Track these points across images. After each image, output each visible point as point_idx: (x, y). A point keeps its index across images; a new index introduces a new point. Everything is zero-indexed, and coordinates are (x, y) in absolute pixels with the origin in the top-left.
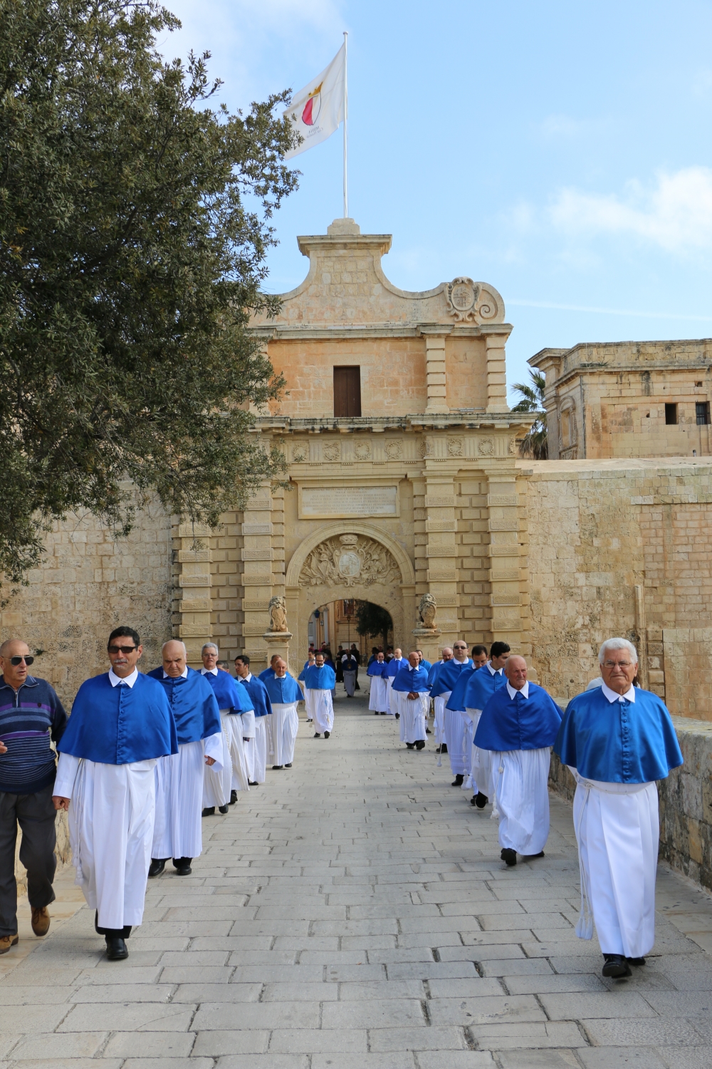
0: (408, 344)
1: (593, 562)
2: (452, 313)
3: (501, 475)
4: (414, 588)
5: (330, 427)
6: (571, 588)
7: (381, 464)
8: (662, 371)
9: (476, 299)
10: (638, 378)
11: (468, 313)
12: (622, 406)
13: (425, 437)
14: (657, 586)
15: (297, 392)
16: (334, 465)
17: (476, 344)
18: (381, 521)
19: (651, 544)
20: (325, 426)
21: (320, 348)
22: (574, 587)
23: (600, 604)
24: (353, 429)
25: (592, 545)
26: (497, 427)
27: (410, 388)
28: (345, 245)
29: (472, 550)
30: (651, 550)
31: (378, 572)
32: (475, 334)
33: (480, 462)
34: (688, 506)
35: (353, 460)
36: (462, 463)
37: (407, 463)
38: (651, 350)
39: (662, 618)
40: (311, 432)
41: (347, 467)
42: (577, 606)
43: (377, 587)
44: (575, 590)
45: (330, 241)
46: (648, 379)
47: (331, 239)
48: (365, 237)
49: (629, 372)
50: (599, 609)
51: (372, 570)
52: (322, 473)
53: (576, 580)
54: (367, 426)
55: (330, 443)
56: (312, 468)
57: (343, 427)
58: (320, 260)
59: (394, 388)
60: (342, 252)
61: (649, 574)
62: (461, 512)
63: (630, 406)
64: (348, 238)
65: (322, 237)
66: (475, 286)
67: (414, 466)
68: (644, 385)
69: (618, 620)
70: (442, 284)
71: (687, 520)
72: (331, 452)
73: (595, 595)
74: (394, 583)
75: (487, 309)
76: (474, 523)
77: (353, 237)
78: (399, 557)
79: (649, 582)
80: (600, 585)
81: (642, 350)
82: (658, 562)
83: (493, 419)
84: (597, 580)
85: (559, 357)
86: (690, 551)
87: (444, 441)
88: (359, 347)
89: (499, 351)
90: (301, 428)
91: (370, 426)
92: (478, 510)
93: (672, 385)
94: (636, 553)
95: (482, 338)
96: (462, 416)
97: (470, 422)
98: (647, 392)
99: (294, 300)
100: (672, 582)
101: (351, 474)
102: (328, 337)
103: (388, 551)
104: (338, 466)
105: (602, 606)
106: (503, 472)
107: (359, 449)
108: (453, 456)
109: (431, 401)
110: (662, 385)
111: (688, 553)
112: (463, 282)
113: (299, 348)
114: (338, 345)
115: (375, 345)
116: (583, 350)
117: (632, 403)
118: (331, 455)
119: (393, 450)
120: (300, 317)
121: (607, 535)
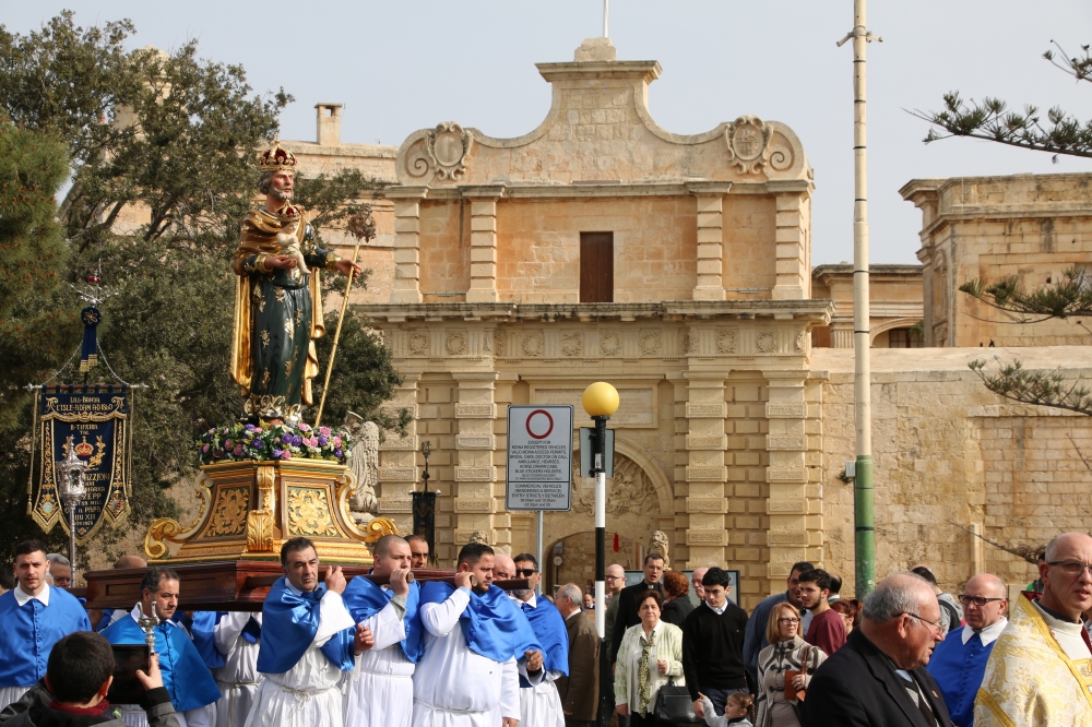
0: (676, 204)
1: (914, 492)
2: (735, 163)
3: (784, 379)
4: (673, 520)
5: (568, 314)
6: (884, 525)
7: (634, 361)
8: (1070, 218)
9: (765, 145)
10: (1036, 227)
11: (755, 162)
12: (1011, 267)
13: (688, 329)
14: (1003, 525)
15: (532, 265)
16: (574, 362)
17: (764, 203)
18: (634, 434)
19: (996, 470)
20: (562, 314)
21: (563, 209)
22: (888, 524)
23: (922, 547)
24: (596, 317)
25: (913, 470)
26: (777, 317)
27: (677, 261)
28: (598, 75)
29: (747, 474)
30: (995, 477)
31: (632, 498)
32: (761, 192)
33: (758, 361)
34: (1049, 419)
35: (598, 356)
36: (734, 362)
37: (667, 360)
38: (1058, 186)
39: (1008, 568)
40: (544, 321)
41: (590, 365)
42: (892, 549)
43: (630, 517)
44: (889, 528)
45: (576, 70)
46: (1050, 228)
47: (578, 67)
48: (621, 64)
49: (1021, 220)
50: (922, 553)
51: (623, 495)
52: (558, 371)
53: (891, 514)
54: (613, 314)
55: (570, 334)
56: (546, 365)
57: (583, 315)
58: (565, 92)
59: (657, 261)
60: (593, 83)
61: (992, 509)
62: (734, 425)
63: (1023, 267)
64: (600, 66)
65: (567, 65)
66: (763, 128)
67: (676, 364)
68: (1043, 237)
69: (946, 569)
70: (722, 124)
71: (1047, 439)
72: (571, 345)
73: (916, 535)
74: (651, 512)
75: (780, 158)
76: (751, 438)
77: (605, 64)
78: (656, 479)
79: (991, 521)
80: (923, 523)
81: (1043, 186)
82: (1004, 494)
83: (772, 307)
84: (919, 516)
85: (935, 192)
86: (1050, 480)
87: (712, 333)
88: (613, 208)
89: (791, 214)
90: (532, 315)
91: (619, 313)
92: (756, 422)
93: (1085, 237)
94: (973, 481)
95: (772, 197)
96: (731, 304)
97: (742, 311)
98: (1048, 247)
99: (532, 146)
100: (1024, 521)
101: (596, 373)
102: (572, 195)
103: (643, 473)
104: (580, 364)
105: (925, 550)
106: (787, 375)
107: (606, 341)
108: (723, 353)
109: (702, 280)
110: (1071, 238)
111: (1047, 482)
112: (748, 123)
113: (537, 208)
114: (586, 206)
115: (633, 206)
116: (958, 187)
117: (1025, 263)
118: (570, 348)
119: (650, 344)
120: (539, 168)
121: (934, 456)
